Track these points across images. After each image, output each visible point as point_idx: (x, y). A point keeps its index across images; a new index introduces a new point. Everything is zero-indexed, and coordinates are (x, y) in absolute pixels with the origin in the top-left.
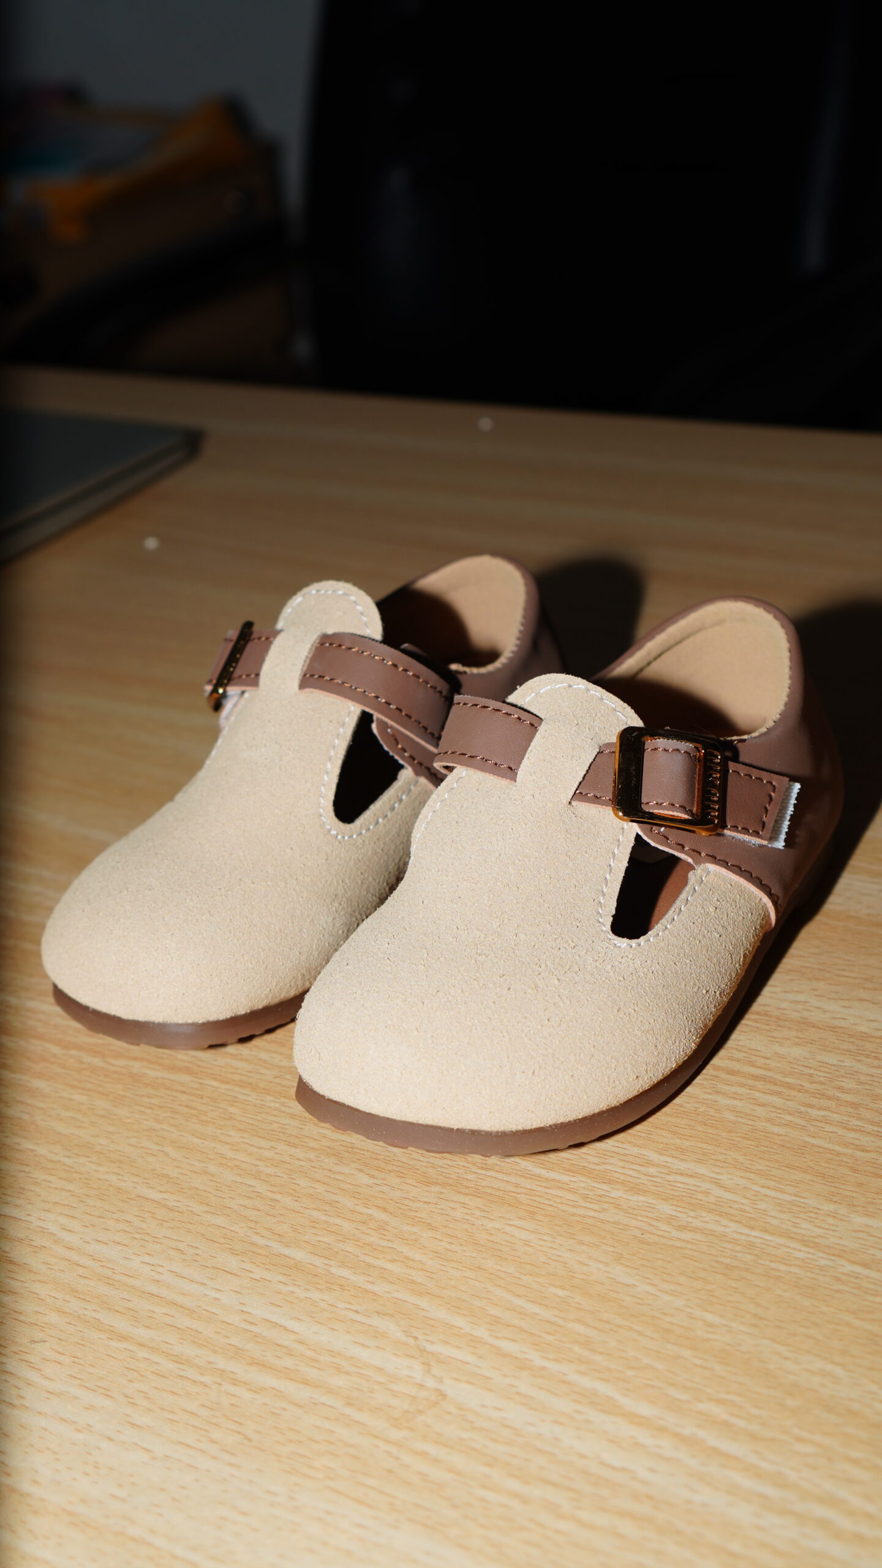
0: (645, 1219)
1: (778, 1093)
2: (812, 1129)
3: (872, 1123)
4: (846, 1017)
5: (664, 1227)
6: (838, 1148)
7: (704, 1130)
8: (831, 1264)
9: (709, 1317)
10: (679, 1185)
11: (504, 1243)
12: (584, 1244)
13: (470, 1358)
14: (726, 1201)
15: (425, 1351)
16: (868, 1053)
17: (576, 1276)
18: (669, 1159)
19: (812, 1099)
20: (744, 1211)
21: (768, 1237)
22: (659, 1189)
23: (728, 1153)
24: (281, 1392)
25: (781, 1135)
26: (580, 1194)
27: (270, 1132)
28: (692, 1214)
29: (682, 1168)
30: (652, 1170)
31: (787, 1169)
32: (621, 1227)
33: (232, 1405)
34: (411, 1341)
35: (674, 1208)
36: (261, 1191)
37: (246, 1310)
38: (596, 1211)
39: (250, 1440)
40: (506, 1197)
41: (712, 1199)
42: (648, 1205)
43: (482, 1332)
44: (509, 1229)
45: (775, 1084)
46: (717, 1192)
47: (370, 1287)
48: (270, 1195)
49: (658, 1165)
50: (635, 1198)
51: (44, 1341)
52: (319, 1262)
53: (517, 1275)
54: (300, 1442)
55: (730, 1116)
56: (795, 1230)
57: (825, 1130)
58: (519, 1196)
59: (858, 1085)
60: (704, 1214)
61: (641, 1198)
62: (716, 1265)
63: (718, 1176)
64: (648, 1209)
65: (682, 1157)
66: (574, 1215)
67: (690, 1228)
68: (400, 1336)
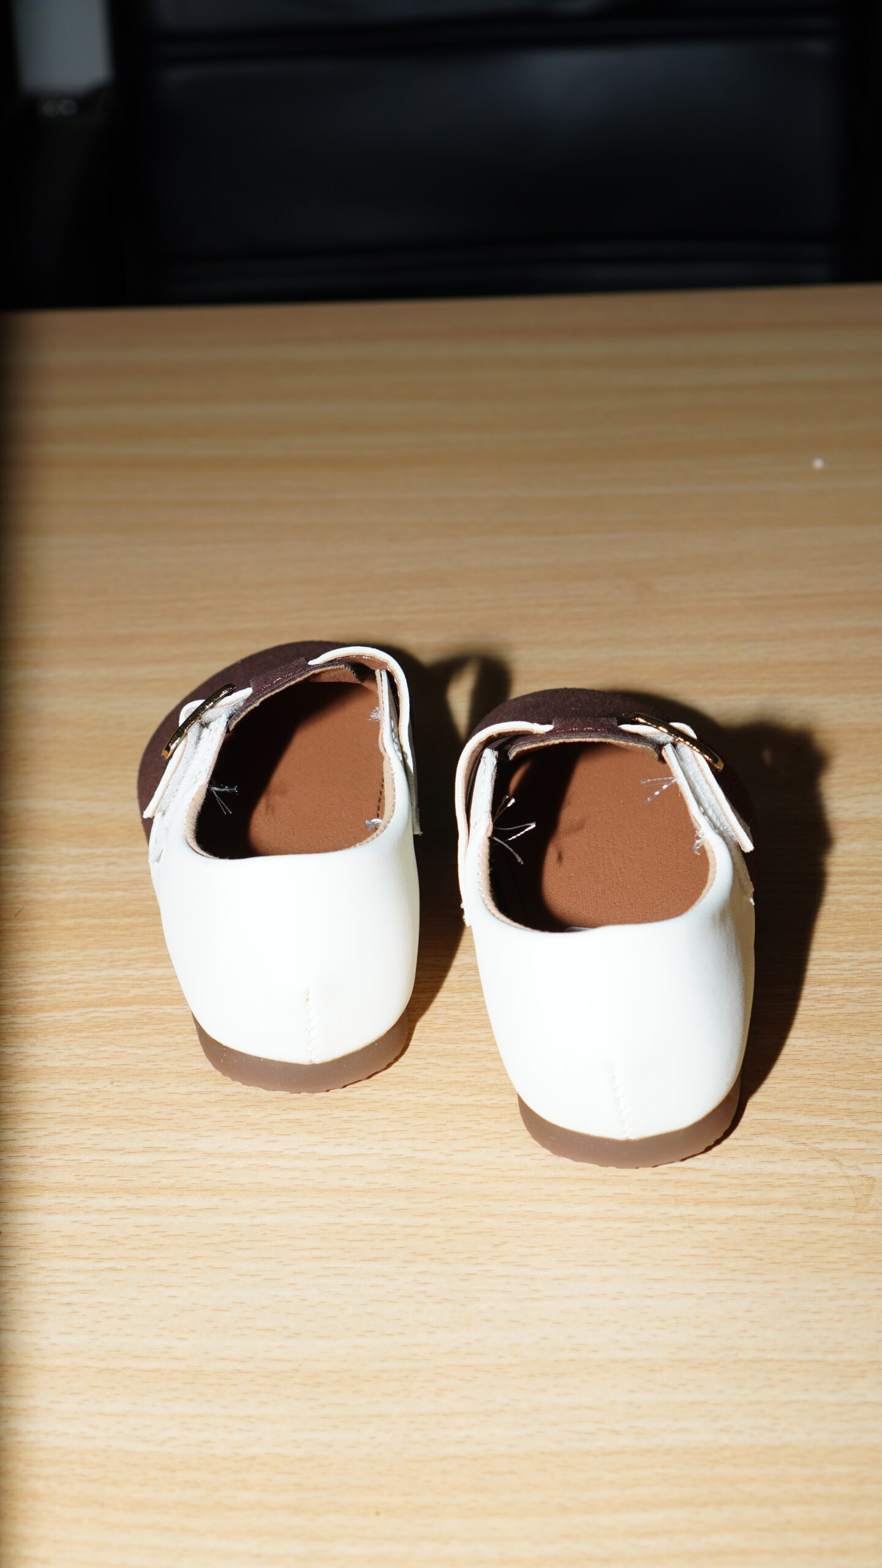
10: (878, 971)
11: (794, 1053)
13: (863, 1145)
15: (821, 1151)
17: (875, 1060)
18: (850, 954)
22: (866, 978)
24: (745, 1216)
26: (811, 999)
29: (866, 958)
30: (846, 965)
32: (868, 1015)
33: (718, 1239)
34: (802, 1147)
39: (761, 1259)
42: (869, 992)
43: (848, 1123)
45: (868, 875)
50: (856, 990)
51: (506, 1243)
53: (831, 1074)
54: (801, 1247)
55: (857, 908)
61: (861, 989)
66: (823, 1016)
68: (789, 1146)
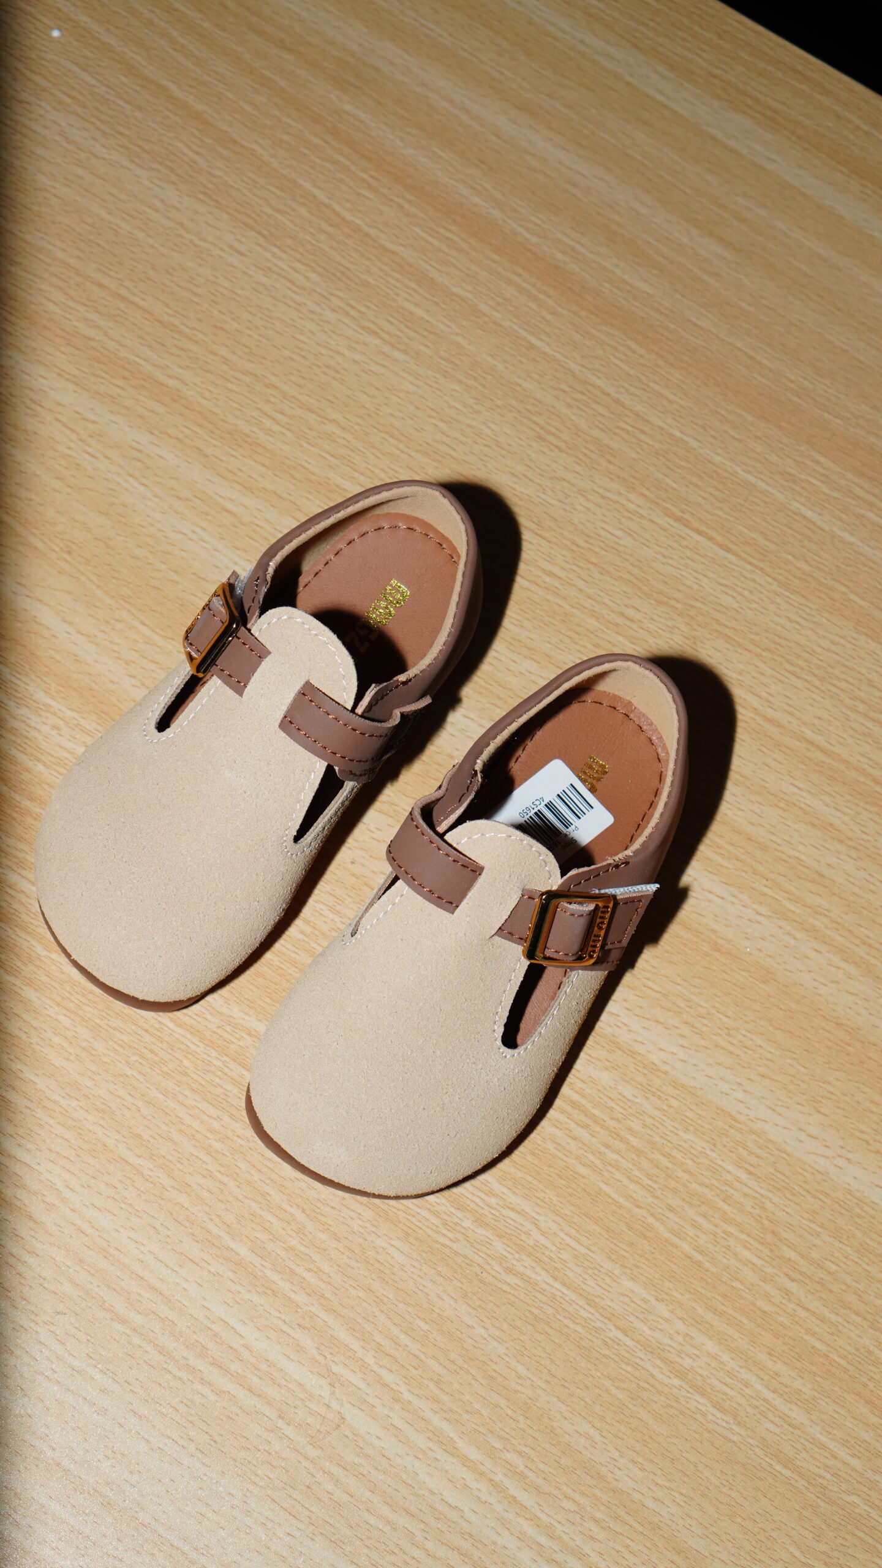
0: (485, 1256)
1: (585, 1126)
2: (606, 1175)
3: (649, 1176)
4: (645, 1042)
5: (497, 1267)
6: (621, 1200)
7: (532, 1161)
8: (603, 1326)
9: (520, 1369)
12: (441, 1276)
14: (541, 1246)
16: (654, 1090)
19: (610, 1138)
20: (551, 1258)
21: (565, 1291)
23: (547, 1191)
25: (584, 1177)
27: (216, 1098)
28: (517, 1256)
31: (585, 1217)
35: (505, 1246)
36: (212, 1170)
37: (206, 1305)
38: (451, 1240)
40: (390, 1212)
41: (531, 1243)
44: (391, 1250)
46: (536, 1235)
47: (293, 1296)
48: (219, 1176)
49: (496, 1196)
52: (257, 1261)
56: (583, 1286)
57: (615, 1177)
58: (399, 1213)
59: (643, 1128)
60: (524, 1258)
62: (528, 1315)
63: (538, 1217)
64: (488, 1245)
65: (514, 1189)
67: (513, 1272)
